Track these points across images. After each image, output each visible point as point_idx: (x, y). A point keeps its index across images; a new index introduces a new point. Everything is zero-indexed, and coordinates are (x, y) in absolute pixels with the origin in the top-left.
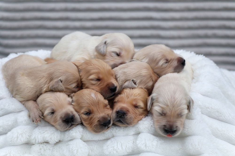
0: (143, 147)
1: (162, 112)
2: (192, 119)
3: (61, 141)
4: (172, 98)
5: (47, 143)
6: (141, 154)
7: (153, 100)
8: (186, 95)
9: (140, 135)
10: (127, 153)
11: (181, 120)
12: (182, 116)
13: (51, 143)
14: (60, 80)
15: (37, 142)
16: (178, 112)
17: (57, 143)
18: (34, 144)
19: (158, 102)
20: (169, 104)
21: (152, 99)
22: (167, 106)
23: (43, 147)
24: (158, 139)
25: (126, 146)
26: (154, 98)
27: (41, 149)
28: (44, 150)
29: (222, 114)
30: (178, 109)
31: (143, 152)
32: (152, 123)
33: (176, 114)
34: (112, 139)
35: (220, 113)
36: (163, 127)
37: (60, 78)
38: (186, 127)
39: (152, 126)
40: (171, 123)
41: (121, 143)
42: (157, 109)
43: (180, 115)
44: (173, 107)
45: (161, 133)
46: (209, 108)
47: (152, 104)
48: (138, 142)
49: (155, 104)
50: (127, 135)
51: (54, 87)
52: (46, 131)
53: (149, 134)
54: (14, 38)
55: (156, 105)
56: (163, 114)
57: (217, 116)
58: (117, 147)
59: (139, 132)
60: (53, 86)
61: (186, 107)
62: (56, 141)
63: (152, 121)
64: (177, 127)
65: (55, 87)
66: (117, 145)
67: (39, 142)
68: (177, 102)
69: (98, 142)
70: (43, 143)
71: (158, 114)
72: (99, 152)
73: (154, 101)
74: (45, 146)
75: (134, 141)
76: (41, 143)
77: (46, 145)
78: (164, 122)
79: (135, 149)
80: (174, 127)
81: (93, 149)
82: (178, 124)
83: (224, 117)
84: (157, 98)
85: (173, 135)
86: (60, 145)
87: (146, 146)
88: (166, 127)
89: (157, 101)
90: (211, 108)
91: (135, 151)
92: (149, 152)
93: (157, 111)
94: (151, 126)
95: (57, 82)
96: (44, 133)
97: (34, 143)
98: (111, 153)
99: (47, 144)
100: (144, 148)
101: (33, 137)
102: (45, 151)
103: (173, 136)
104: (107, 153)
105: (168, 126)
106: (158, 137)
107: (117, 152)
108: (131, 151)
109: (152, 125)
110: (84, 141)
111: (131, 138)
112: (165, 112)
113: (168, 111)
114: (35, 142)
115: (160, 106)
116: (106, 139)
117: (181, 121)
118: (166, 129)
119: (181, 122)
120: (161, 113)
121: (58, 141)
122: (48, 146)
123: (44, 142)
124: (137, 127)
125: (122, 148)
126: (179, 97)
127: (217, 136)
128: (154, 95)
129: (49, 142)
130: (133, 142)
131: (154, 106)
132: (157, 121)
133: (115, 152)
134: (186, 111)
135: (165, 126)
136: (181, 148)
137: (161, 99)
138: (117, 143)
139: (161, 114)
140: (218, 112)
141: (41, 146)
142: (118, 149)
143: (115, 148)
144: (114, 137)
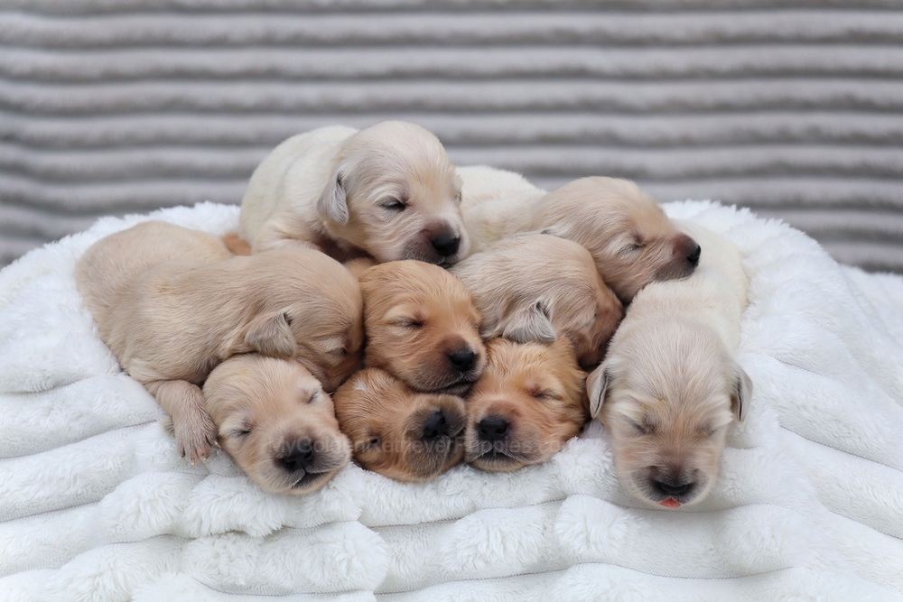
0: (577, 547)
1: (644, 420)
2: (748, 448)
3: (290, 527)
4: (676, 369)
5: (240, 533)
6: (570, 570)
7: (610, 381)
8: (725, 358)
9: (566, 504)
10: (523, 566)
11: (711, 445)
12: (713, 432)
13: (253, 533)
14: (285, 315)
15: (205, 529)
16: (699, 419)
17: (275, 534)
18: (195, 539)
19: (628, 387)
20: (667, 391)
21: (607, 377)
22: (662, 398)
23: (225, 548)
24: (629, 515)
25: (520, 543)
26: (613, 372)
27: (217, 555)
28: (230, 557)
29: (853, 430)
30: (698, 407)
31: (579, 561)
32: (610, 460)
33: (692, 427)
34: (471, 519)
35: (845, 426)
36: (648, 472)
37: (284, 310)
38: (728, 475)
39: (606, 472)
40: (675, 460)
41: (501, 531)
42: (624, 409)
43: (704, 432)
44: (682, 402)
45: (642, 495)
46: (805, 407)
47: (607, 395)
48: (559, 527)
49: (616, 394)
50: (522, 504)
51: (260, 337)
52: (238, 493)
53: (598, 501)
55: (623, 398)
56: (647, 428)
57: (836, 434)
58: (488, 547)
59: (563, 492)
60: (257, 333)
61: (724, 400)
62: (270, 528)
63: (609, 454)
64: (696, 471)
65: (265, 335)
66: (488, 539)
67: (214, 530)
68: (693, 386)
69: (421, 530)
70: (227, 532)
71: (630, 428)
72: (424, 563)
73: (613, 383)
74: (232, 546)
75: (547, 525)
76: (219, 535)
77: (234, 543)
78: (649, 455)
79: (550, 551)
80: (688, 471)
81: (403, 554)
82: (701, 460)
83: (859, 438)
84: (625, 373)
85: (684, 502)
86: (285, 541)
87: (587, 540)
88: (657, 474)
89: (623, 382)
90: (815, 408)
91: (551, 559)
92: (599, 562)
93: (625, 416)
94: (603, 471)
95: (275, 321)
96: (231, 498)
97: (195, 536)
98: (465, 569)
99: (238, 537)
100: (582, 550)
101: (190, 514)
102: (231, 562)
103: (682, 505)
104: (453, 569)
105: (665, 470)
106: (627, 511)
107: (486, 562)
108: (536, 561)
109: (608, 468)
110: (371, 528)
111: (536, 514)
112: (653, 420)
113: (662, 417)
114: (199, 529)
115: (636, 401)
116: (446, 517)
117: (710, 452)
118: (659, 479)
119: (710, 455)
120: (640, 423)
121: (280, 527)
122: (244, 546)
123: (228, 529)
124: (556, 476)
125: (505, 549)
126: (700, 366)
127: (836, 507)
128: (612, 361)
129: (245, 530)
130: (541, 528)
131: (614, 402)
132: (628, 454)
133: (480, 564)
134: (726, 417)
135: (653, 468)
136: (711, 549)
137: (638, 377)
138: (488, 532)
139: (639, 427)
140: (838, 421)
141: (220, 543)
142: (493, 552)
143: (482, 549)
144: (477, 513)
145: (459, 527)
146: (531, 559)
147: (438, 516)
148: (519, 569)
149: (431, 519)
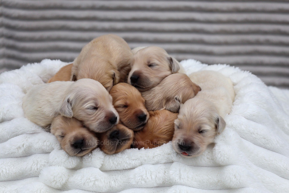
0: (176, 179)
1: (179, 124)
6: (173, 187)
10: (157, 184)
20: (186, 113)
25: (156, 176)
29: (270, 141)
31: (176, 184)
34: (141, 167)
35: (267, 140)
41: (150, 171)
46: (253, 133)
48: (170, 172)
50: (157, 163)
54: (32, 40)
57: (264, 143)
58: (146, 176)
59: (172, 160)
66: (146, 174)
69: (123, 172)
72: (124, 182)
75: (166, 171)
79: (166, 180)
83: (271, 144)
87: (180, 177)
90: (257, 134)
91: (167, 183)
92: (183, 185)
98: (138, 184)
100: (178, 180)
104: (134, 184)
107: (145, 182)
108: (161, 183)
111: (162, 167)
116: (132, 168)
125: (151, 178)
127: (264, 167)
130: (164, 172)
133: (143, 182)
140: (264, 138)
142: (147, 178)
143: (144, 177)
144: (143, 166)
145: (136, 170)
146: (160, 182)
147: (129, 167)
148: (155, 185)
149: (127, 168)
